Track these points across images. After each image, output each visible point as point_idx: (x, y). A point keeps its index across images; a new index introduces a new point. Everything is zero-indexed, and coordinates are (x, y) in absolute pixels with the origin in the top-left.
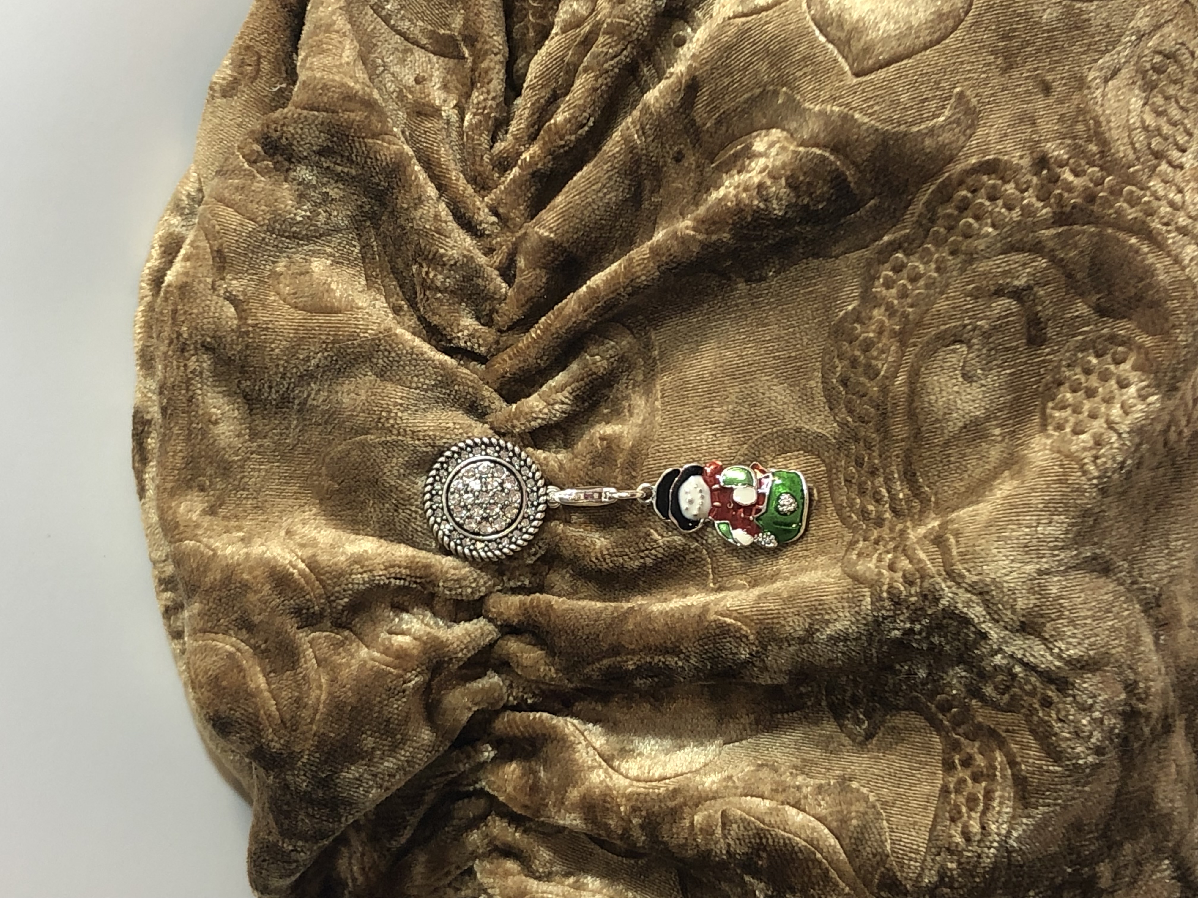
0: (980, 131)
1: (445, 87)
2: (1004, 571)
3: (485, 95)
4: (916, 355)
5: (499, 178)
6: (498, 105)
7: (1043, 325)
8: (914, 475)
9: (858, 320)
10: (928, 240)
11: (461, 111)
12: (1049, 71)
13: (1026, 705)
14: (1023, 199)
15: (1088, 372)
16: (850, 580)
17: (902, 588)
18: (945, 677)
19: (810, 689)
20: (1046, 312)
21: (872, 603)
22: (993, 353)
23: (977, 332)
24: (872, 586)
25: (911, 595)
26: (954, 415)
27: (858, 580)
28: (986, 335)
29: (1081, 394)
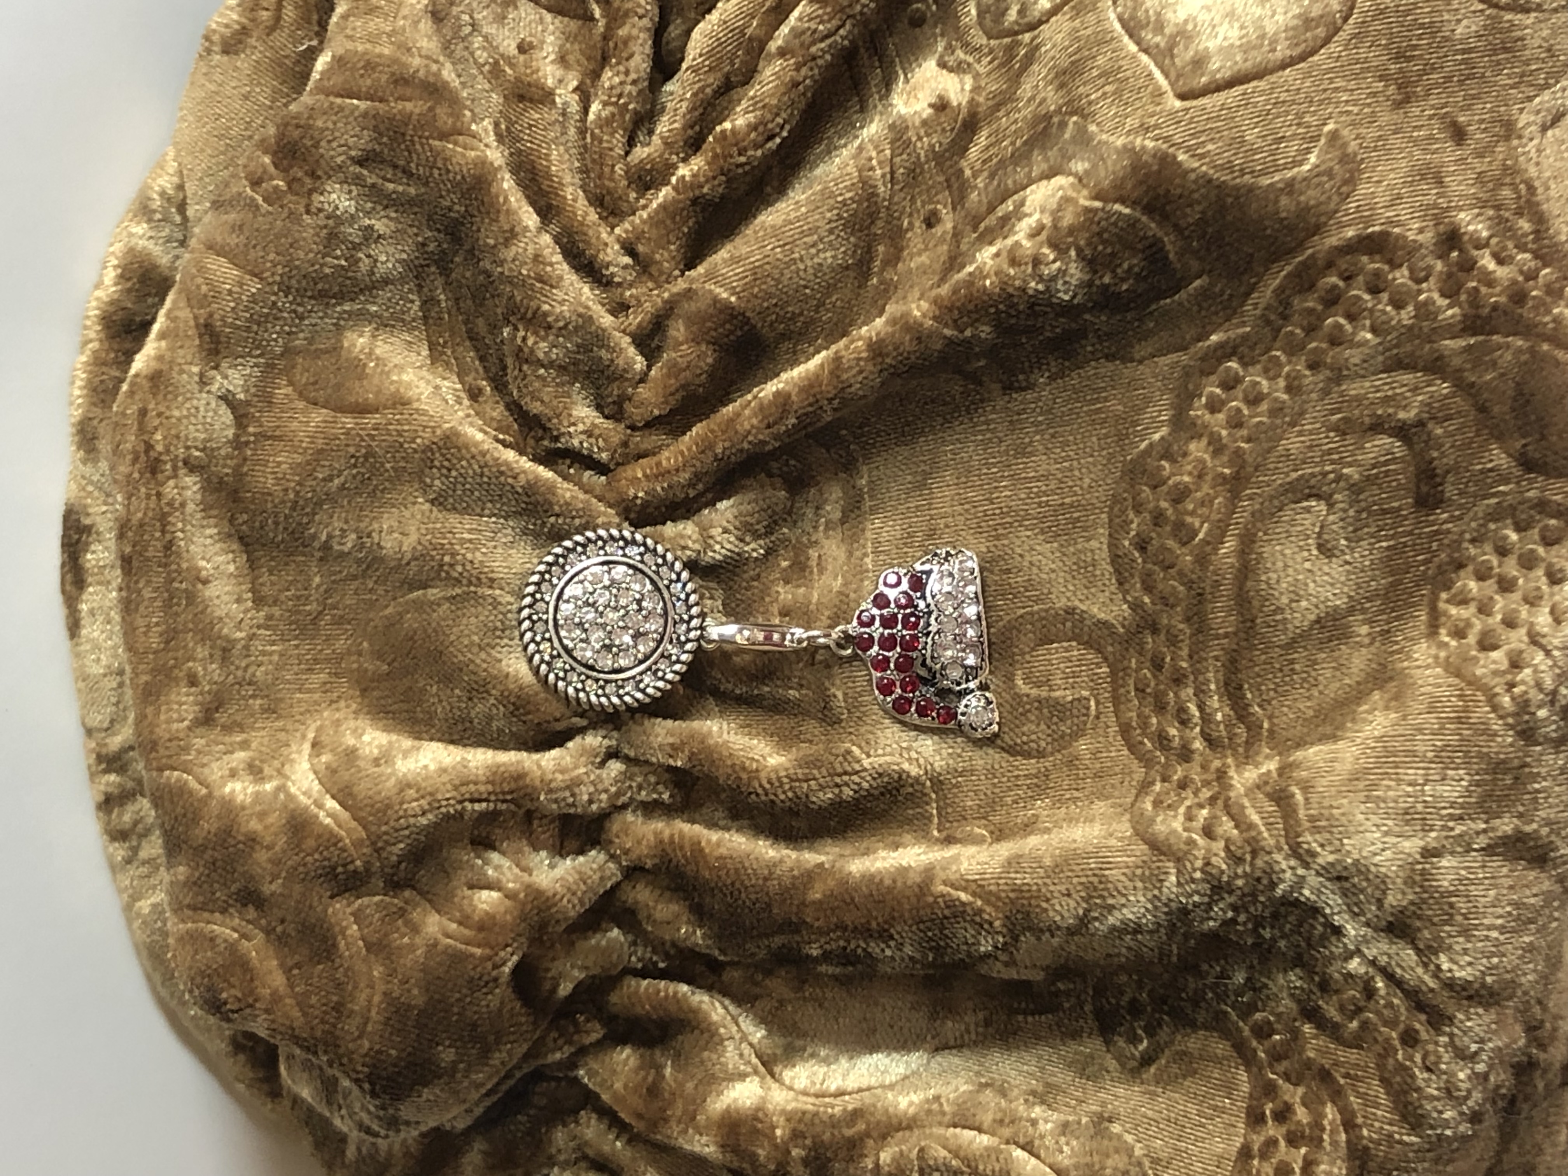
0: (1363, 189)
1: (562, 60)
2: (1372, 848)
3: (622, 77)
4: (1253, 514)
5: (637, 199)
6: (640, 92)
7: (1438, 479)
8: (1240, 688)
9: (1167, 455)
10: (1278, 344)
11: (585, 97)
12: (1462, 109)
13: (1380, 1040)
14: (1420, 292)
15: (1503, 551)
16: (1145, 847)
17: (1224, 867)
18: (1271, 984)
19: (1071, 986)
20: (1445, 460)
21: (1179, 884)
22: (1364, 515)
23: (1342, 484)
24: (1178, 860)
25: (1237, 876)
26: (1304, 604)
27: (1158, 849)
28: (1355, 489)
29: (1491, 584)
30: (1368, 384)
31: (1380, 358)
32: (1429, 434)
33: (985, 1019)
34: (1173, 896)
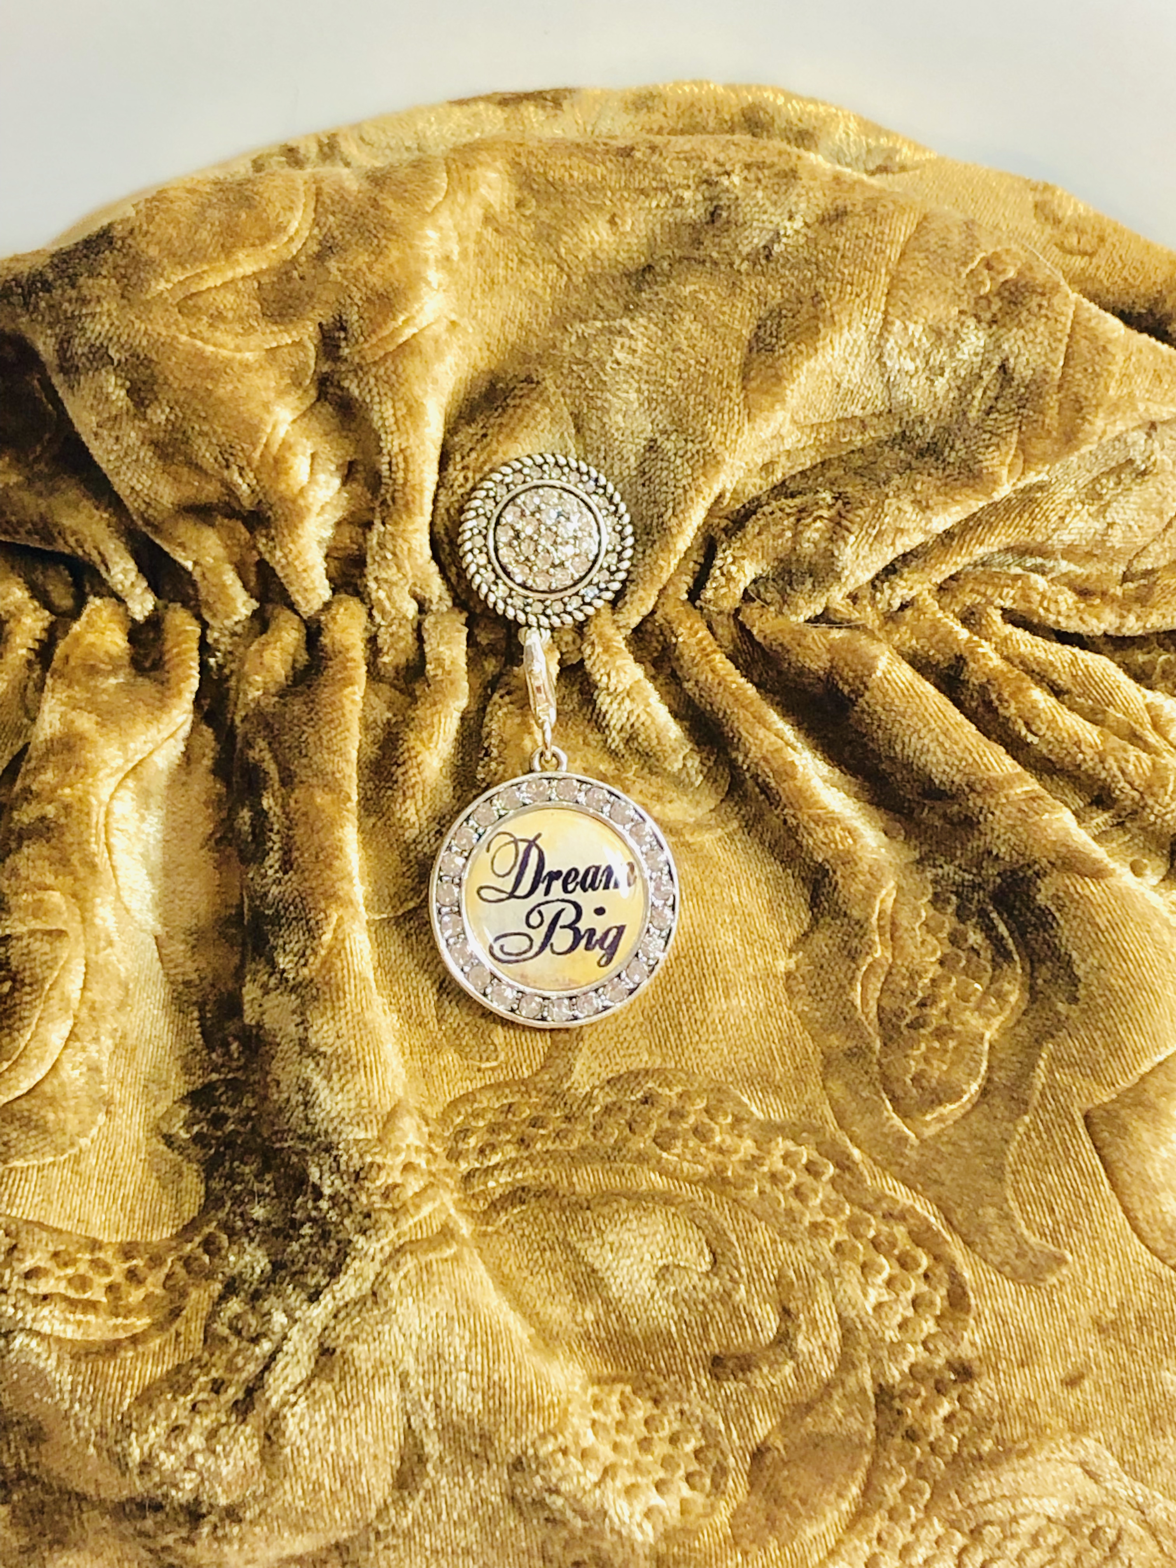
0: (1009, 1286)
7: (740, 1375)
9: (737, 1120)
10: (857, 1211)
12: (1096, 1383)
13: (214, 1359)
14: (914, 1344)
15: (674, 1440)
16: (389, 1109)
17: (378, 1183)
18: (253, 1245)
19: (236, 1055)
20: (759, 1381)
21: (357, 1141)
23: (729, 1285)
24: (380, 1140)
25: (369, 1196)
26: (610, 1256)
27: (388, 1120)
28: (725, 1297)
29: (643, 1431)
30: (826, 1303)
31: (853, 1314)
32: (785, 1363)
33: (190, 982)
34: (344, 1136)
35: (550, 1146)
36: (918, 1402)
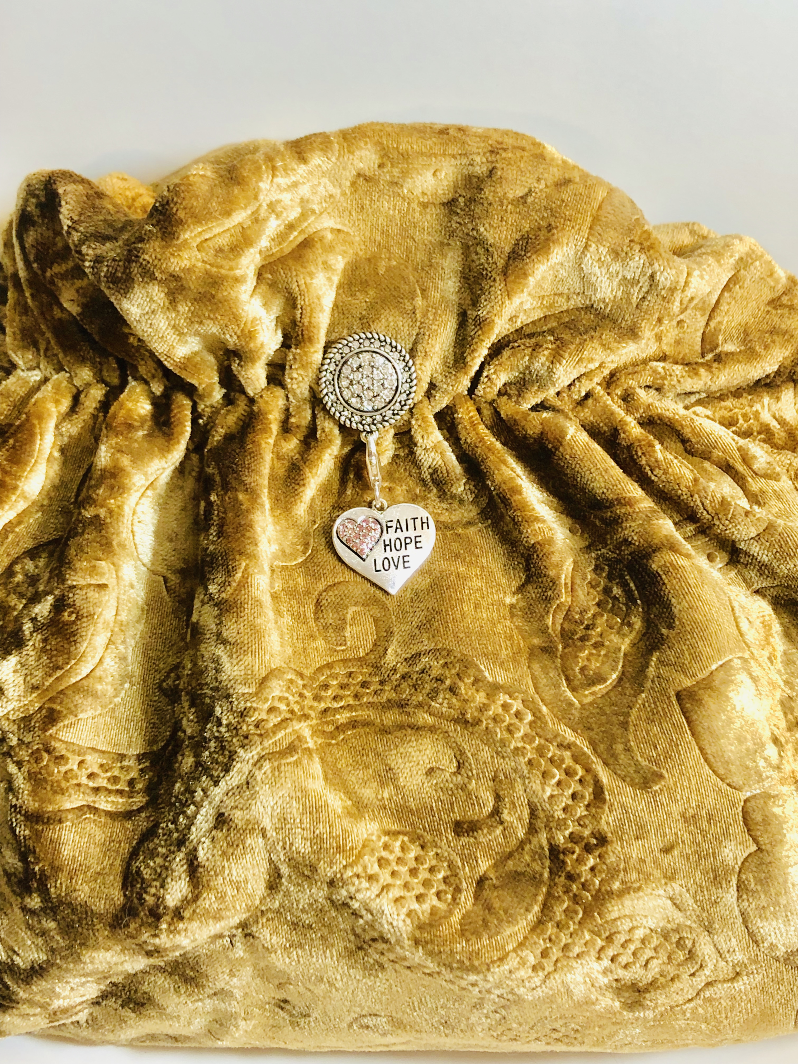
0: (630, 791)
4: (447, 732)
7: (471, 833)
8: (354, 728)
9: (476, 680)
10: (542, 741)
12: (681, 853)
14: (572, 821)
15: (432, 870)
16: (264, 676)
17: (253, 719)
20: (482, 837)
21: (243, 694)
22: (450, 793)
23: (466, 780)
24: (256, 693)
25: (248, 726)
26: (400, 761)
27: (262, 682)
28: (463, 787)
29: (413, 864)
30: (521, 793)
31: (536, 800)
32: (496, 827)
34: (236, 690)
35: (371, 700)
36: (575, 856)
